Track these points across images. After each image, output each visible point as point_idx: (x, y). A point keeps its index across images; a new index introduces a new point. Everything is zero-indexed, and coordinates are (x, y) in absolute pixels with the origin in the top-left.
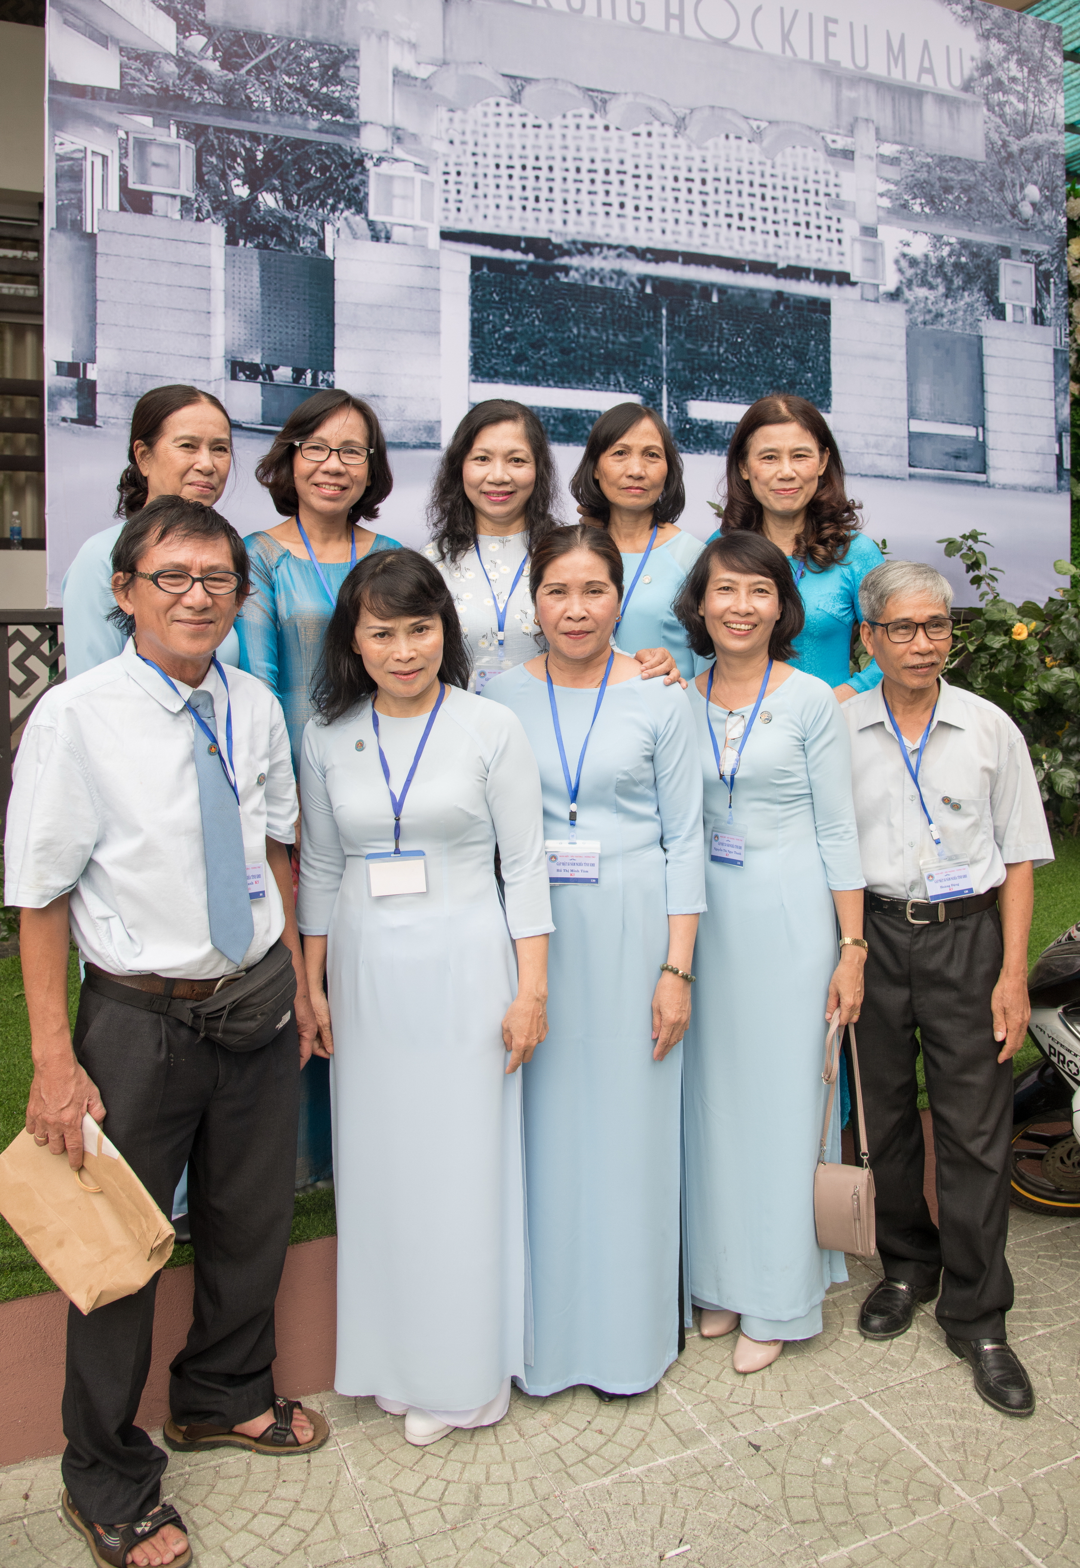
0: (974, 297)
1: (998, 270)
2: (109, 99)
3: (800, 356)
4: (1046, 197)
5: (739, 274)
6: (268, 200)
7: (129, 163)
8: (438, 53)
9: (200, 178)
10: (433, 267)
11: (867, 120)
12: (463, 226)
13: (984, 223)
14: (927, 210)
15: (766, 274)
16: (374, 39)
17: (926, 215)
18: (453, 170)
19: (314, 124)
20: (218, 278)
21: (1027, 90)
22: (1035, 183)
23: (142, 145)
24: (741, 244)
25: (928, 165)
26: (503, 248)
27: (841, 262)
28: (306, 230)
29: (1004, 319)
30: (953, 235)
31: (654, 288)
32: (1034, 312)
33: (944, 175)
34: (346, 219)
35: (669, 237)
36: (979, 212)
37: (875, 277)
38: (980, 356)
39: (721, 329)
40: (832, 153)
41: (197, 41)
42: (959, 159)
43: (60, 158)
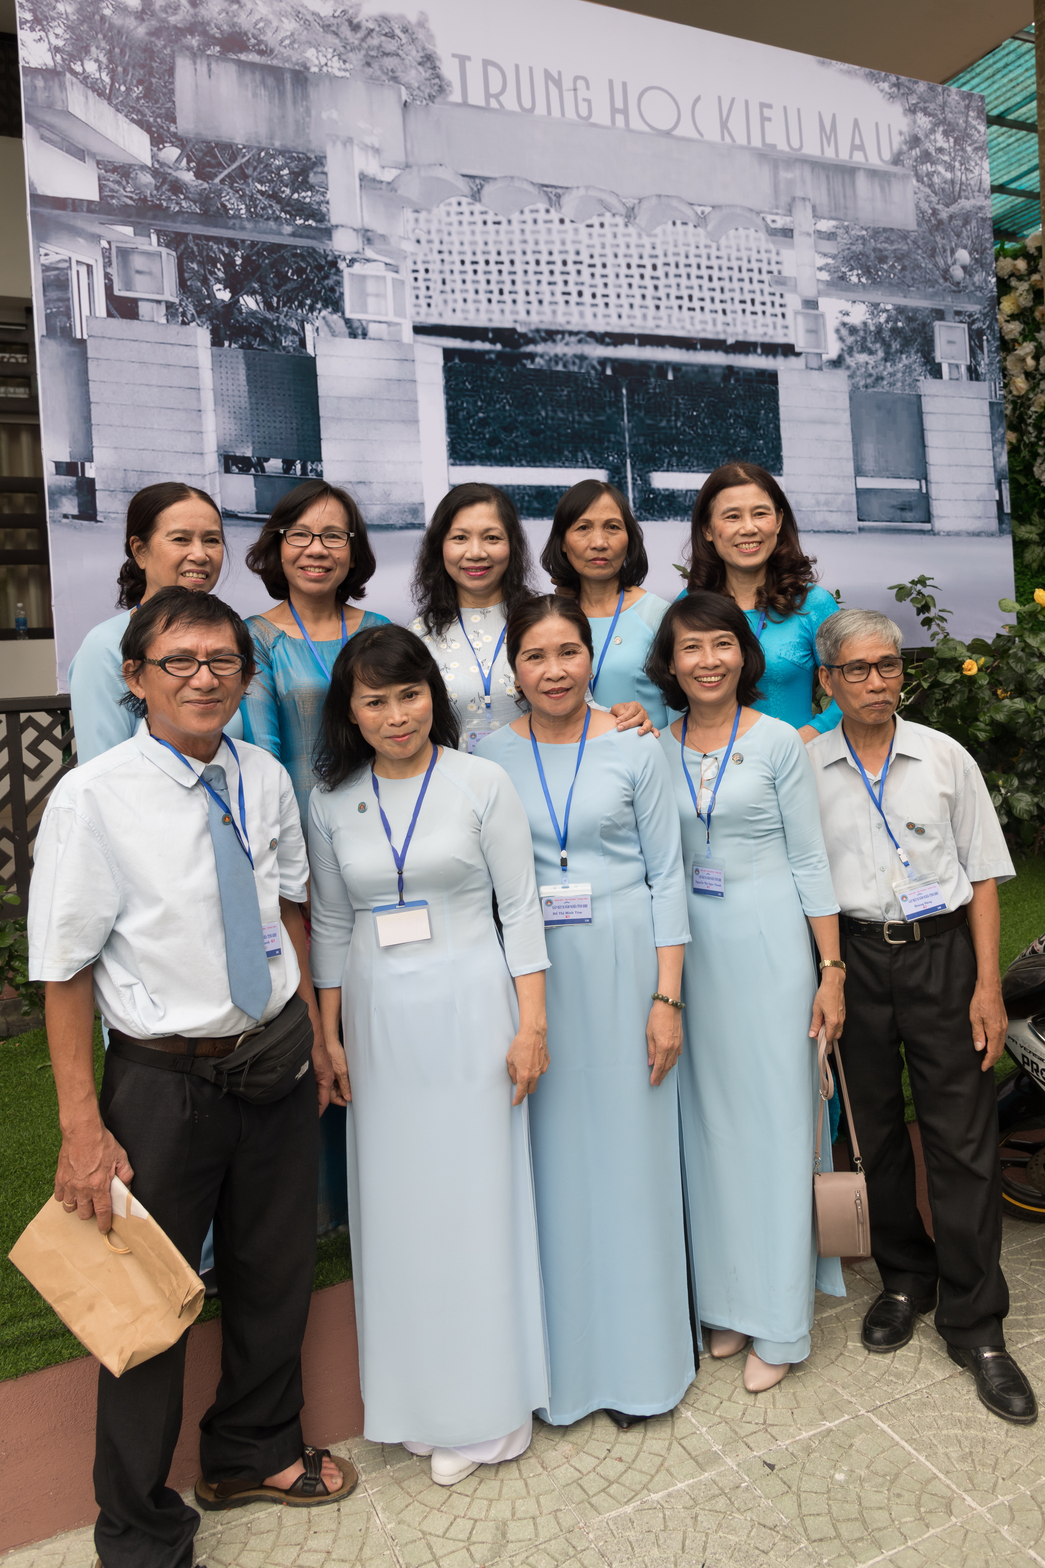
0: (911, 359)
1: (933, 332)
2: (90, 211)
3: (751, 424)
4: (976, 260)
5: (691, 352)
6: (249, 302)
7: (113, 271)
8: (401, 158)
9: (182, 284)
10: (408, 360)
11: (804, 199)
12: (434, 320)
13: (918, 289)
14: (863, 280)
15: (716, 350)
16: (339, 145)
17: (863, 284)
18: (421, 267)
19: (288, 229)
20: (207, 378)
21: (954, 159)
22: (965, 247)
23: (125, 254)
24: (692, 324)
25: (863, 237)
26: (472, 339)
27: (785, 335)
28: (288, 330)
29: (941, 377)
30: (889, 302)
31: (613, 370)
32: (969, 368)
33: (879, 246)
34: (324, 318)
35: (625, 321)
36: (913, 279)
37: (818, 346)
38: (920, 414)
39: (678, 404)
40: (773, 233)
41: (171, 153)
42: (892, 229)
43: (46, 268)
